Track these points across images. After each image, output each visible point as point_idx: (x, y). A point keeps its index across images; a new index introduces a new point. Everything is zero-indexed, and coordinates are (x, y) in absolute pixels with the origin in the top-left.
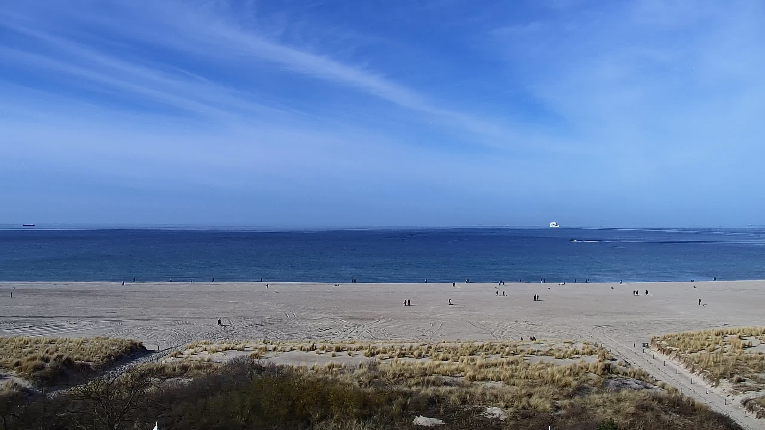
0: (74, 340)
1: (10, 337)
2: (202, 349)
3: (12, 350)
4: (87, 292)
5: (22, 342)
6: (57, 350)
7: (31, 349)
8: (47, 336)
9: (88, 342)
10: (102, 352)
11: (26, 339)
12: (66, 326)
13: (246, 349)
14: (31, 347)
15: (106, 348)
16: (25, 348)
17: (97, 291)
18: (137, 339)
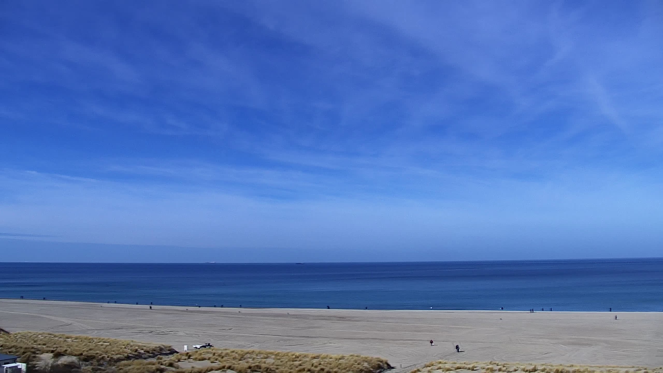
0: (333, 356)
1: (285, 351)
2: (436, 368)
3: (287, 362)
4: (343, 318)
5: (294, 357)
6: (320, 364)
7: (300, 362)
8: (312, 352)
9: (344, 358)
10: (355, 367)
11: (297, 354)
12: (326, 345)
13: (475, 369)
14: (300, 360)
15: (358, 364)
16: (296, 361)
17: (353, 317)
18: (383, 358)
